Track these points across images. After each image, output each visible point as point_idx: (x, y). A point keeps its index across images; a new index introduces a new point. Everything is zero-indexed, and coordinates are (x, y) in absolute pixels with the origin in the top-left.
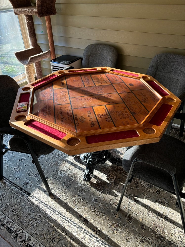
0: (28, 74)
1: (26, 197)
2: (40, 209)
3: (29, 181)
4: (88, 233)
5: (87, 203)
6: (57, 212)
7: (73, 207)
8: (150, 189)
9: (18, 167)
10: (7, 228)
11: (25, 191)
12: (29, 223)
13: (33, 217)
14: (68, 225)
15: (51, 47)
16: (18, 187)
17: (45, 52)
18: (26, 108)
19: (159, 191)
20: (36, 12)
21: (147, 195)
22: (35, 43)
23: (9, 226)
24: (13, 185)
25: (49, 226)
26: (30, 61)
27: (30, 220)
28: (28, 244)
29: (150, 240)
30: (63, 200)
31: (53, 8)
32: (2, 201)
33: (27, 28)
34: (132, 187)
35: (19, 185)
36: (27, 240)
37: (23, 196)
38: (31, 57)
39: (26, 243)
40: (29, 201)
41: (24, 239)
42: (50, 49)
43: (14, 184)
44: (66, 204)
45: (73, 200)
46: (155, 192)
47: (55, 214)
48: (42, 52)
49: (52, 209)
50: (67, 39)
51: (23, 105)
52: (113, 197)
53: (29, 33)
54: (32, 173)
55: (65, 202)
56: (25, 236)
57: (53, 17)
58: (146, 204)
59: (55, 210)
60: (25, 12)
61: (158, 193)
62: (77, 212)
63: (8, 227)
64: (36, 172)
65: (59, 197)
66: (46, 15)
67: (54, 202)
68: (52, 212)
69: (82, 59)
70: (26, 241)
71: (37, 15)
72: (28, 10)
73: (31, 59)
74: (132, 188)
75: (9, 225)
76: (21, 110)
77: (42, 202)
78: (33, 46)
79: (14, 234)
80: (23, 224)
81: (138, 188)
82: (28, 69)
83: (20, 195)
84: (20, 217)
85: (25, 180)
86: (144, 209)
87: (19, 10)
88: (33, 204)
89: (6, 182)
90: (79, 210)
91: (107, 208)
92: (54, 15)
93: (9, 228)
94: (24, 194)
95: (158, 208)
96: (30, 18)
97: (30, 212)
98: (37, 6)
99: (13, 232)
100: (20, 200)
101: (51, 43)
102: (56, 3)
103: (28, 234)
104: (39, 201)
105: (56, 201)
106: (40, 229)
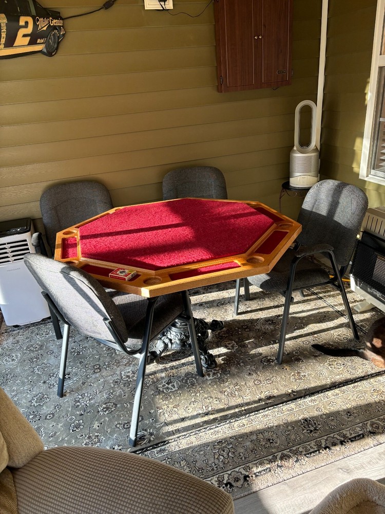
1: (167, 448)
3: (140, 433)
5: (245, 384)
9: (89, 438)
11: (156, 446)
12: (221, 460)
13: (214, 451)
14: (260, 417)
25: (245, 437)
27: (216, 457)
28: (255, 474)
36: (246, 473)
37: (162, 451)
39: (252, 476)
41: (243, 476)
54: (129, 422)
56: (239, 474)
59: (226, 421)
68: (227, 426)
70: (248, 475)
77: (198, 431)
79: (224, 487)
80: (215, 469)
83: (156, 455)
90: (249, 397)
97: (201, 453)
100: (167, 459)
103: (239, 468)
105: (213, 414)
106: (242, 451)
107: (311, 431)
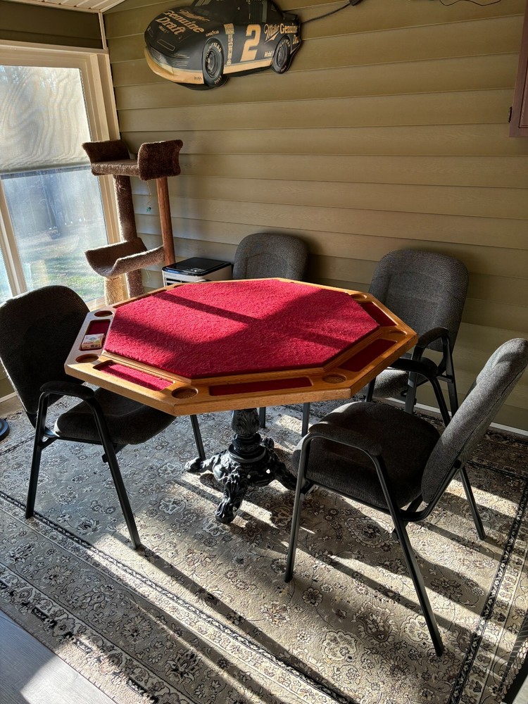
0: (111, 296)
1: (81, 551)
2: (112, 575)
3: (91, 521)
4: (214, 623)
5: (220, 565)
6: (150, 581)
7: (186, 573)
8: (368, 541)
9: (70, 494)
10: (33, 611)
11: (81, 541)
12: (84, 601)
13: (94, 590)
14: (170, 605)
15: (166, 240)
16: (67, 531)
17: (151, 251)
18: (101, 344)
19: (389, 546)
20: (137, 171)
21: (359, 552)
22: (132, 232)
23: (38, 606)
24: (55, 529)
25: (129, 607)
26: (117, 268)
27: (88, 595)
28: (78, 640)
29: (353, 640)
30: (166, 560)
31: (174, 162)
32: (28, 559)
33: (117, 202)
34: (327, 537)
35: (68, 529)
36: (75, 632)
37: (77, 549)
38: (120, 259)
39: (73, 639)
40: (90, 559)
41: (70, 630)
42: (163, 245)
43: (56, 527)
44: (172, 566)
45: (188, 558)
46: (379, 546)
47: (144, 585)
48: (146, 250)
49: (138, 576)
50: (202, 225)
51: (95, 339)
52: (281, 554)
53: (121, 211)
54: (101, 507)
55: (169, 562)
56: (72, 626)
57: (172, 181)
58: (355, 569)
59: (144, 577)
60: (114, 169)
61: (386, 548)
62: (194, 582)
63: (36, 608)
64: (109, 504)
65: (157, 554)
66: (158, 177)
67: (145, 562)
68: (138, 582)
69: (233, 266)
70: (73, 635)
71: (139, 176)
72: (122, 167)
73: (120, 262)
74: (328, 539)
75: (39, 603)
76: (89, 346)
77: (117, 562)
78: (125, 238)
79: (48, 621)
80: (71, 602)
81: (341, 537)
82: (112, 286)
83: (70, 548)
84: (66, 589)
85: (83, 519)
86: (349, 578)
87: (102, 166)
88: (97, 564)
89: (40, 523)
90: (199, 579)
91: (264, 575)
92: (176, 177)
93: (38, 609)
94: (78, 545)
95: (380, 579)
96: (125, 182)
97: (87, 580)
98: (140, 159)
99: (47, 617)
100: (68, 558)
101: (167, 232)
102: (180, 152)
103: (80, 622)
104: (112, 560)
105: (149, 561)
106: (107, 614)
107: (176, 670)
